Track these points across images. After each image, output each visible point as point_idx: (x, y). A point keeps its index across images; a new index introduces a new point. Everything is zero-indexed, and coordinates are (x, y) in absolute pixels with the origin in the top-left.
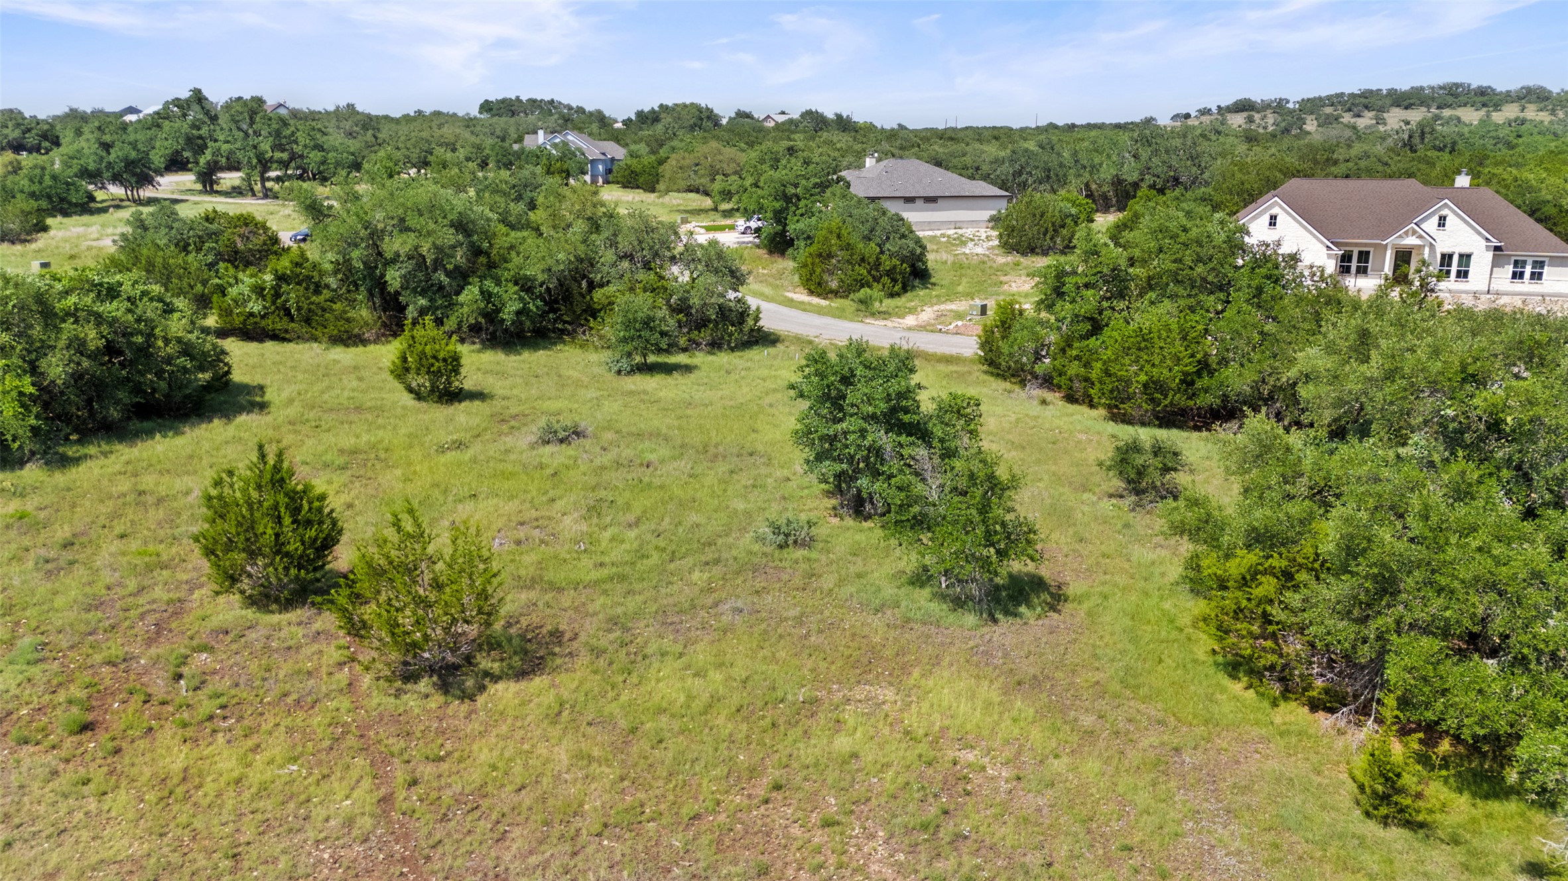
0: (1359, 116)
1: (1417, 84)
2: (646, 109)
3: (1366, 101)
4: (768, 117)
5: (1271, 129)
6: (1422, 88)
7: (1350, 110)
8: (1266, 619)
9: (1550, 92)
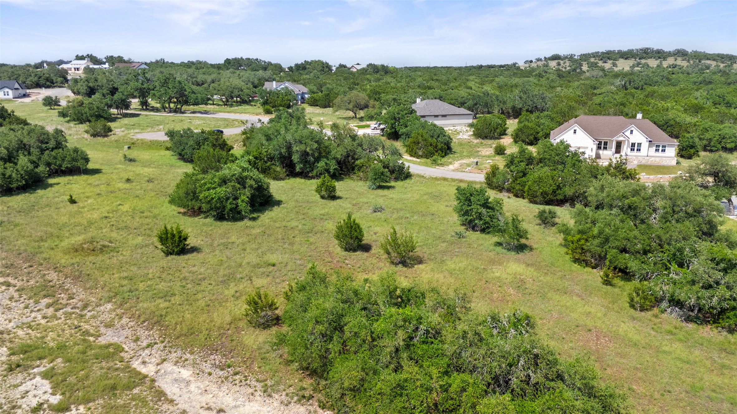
0: (605, 62)
1: (630, 48)
2: (300, 63)
3: (608, 56)
4: (353, 66)
5: (568, 68)
6: (633, 50)
7: (601, 60)
8: (583, 249)
9: (687, 52)
